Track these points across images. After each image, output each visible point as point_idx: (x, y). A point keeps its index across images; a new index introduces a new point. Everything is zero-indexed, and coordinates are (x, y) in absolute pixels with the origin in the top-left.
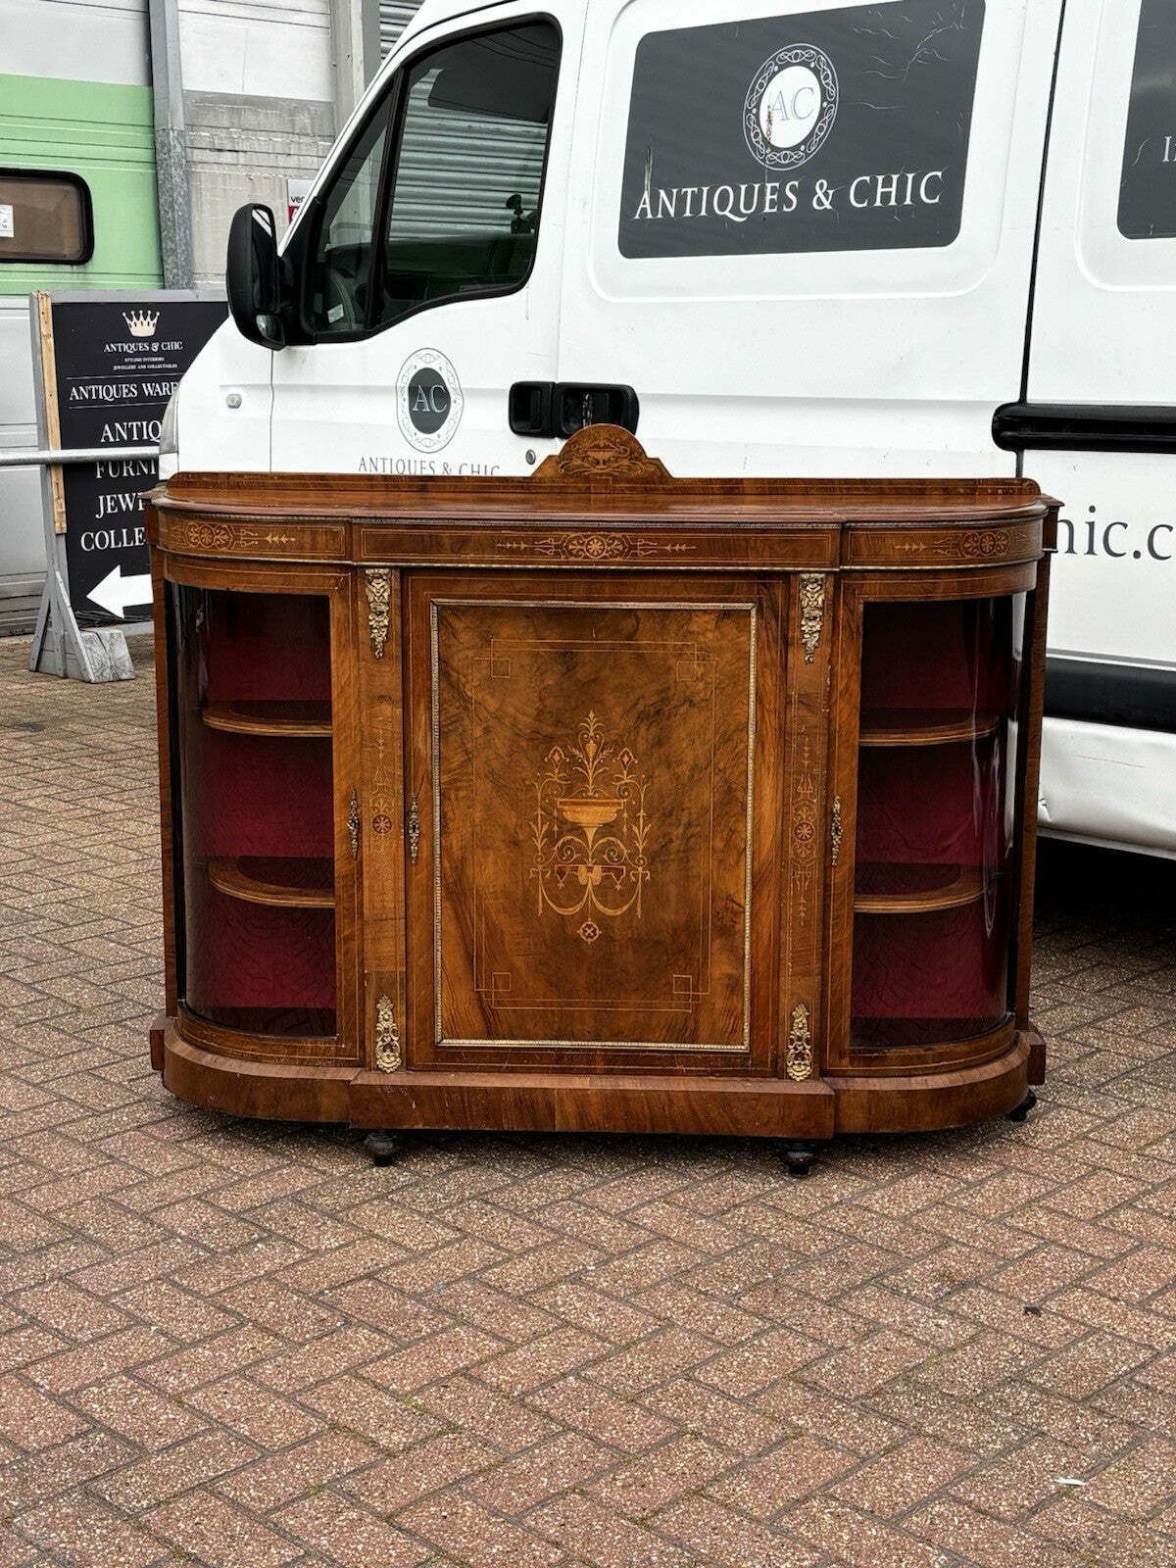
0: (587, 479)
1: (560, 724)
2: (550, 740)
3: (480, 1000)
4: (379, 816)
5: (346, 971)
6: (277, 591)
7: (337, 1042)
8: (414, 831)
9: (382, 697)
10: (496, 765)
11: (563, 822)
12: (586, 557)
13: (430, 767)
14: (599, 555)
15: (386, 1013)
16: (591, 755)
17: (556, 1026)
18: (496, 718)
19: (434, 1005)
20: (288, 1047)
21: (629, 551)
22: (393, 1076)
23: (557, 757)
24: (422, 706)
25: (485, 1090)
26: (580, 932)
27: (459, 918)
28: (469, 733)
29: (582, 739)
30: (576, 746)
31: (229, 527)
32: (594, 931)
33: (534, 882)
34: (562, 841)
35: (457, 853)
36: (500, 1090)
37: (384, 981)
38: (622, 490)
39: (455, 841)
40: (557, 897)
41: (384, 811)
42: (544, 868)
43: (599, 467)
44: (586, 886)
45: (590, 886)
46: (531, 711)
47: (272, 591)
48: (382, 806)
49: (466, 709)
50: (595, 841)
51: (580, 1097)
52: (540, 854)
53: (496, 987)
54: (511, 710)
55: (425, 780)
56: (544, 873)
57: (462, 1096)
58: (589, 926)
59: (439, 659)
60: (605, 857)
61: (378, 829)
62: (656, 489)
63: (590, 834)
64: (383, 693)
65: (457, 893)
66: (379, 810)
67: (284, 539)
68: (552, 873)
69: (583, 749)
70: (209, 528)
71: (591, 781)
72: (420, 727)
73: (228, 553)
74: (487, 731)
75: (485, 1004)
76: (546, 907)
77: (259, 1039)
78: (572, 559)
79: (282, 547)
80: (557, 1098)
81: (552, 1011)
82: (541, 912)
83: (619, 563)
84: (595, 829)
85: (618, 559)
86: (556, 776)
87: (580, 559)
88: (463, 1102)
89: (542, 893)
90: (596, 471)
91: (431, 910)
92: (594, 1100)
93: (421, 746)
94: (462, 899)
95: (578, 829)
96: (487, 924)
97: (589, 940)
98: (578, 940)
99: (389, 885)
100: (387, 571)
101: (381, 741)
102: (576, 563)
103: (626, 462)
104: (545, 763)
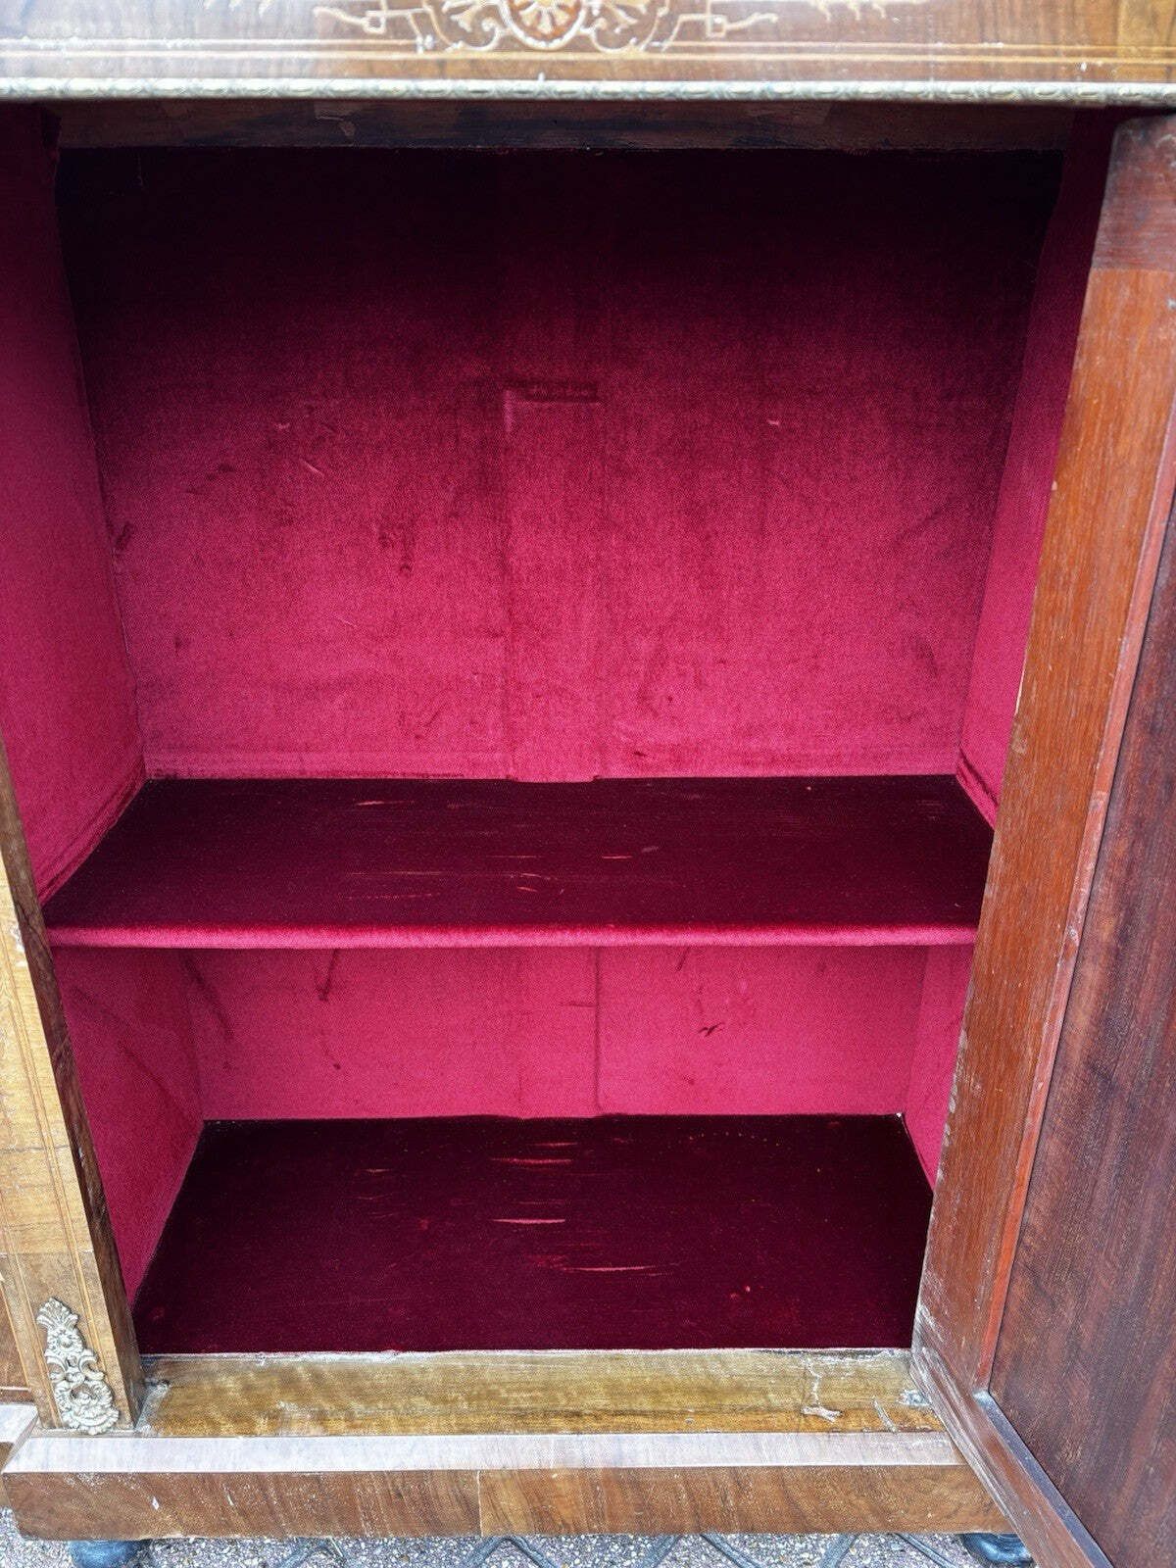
12: (509, 43)
14: (558, 33)
15: (63, 1332)
21: (670, 19)
22: (101, 1440)
37: (44, 1272)
51: (533, 1484)
78: (457, 51)
83: (636, 71)
85: (634, 51)
87: (483, 52)
102: (478, 69)
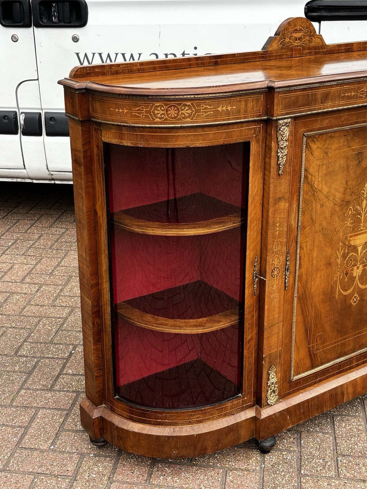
0: (292, 50)
1: (353, 194)
2: (348, 203)
3: (310, 351)
4: (274, 269)
5: (249, 358)
6: (221, 143)
7: (243, 398)
8: (288, 271)
9: (280, 198)
10: (324, 223)
11: (350, 246)
13: (296, 233)
15: (273, 375)
16: (364, 207)
17: (339, 351)
18: (327, 197)
19: (291, 361)
20: (218, 410)
23: (350, 212)
24: (295, 199)
25: (317, 397)
26: (352, 301)
27: (303, 312)
28: (314, 209)
29: (361, 199)
30: (359, 205)
31: (192, 104)
32: (357, 299)
33: (336, 281)
34: (348, 257)
35: (304, 277)
36: (323, 394)
37: (272, 358)
38: (306, 54)
39: (303, 270)
40: (344, 287)
41: (277, 265)
42: (340, 273)
43: (296, 42)
44: (355, 277)
45: (357, 277)
46: (342, 190)
47: (218, 144)
48: (276, 262)
49: (314, 195)
50: (361, 253)
51: (354, 383)
52: (339, 266)
53: (317, 342)
54: (333, 191)
55: (294, 241)
56: (340, 276)
57: (308, 404)
58: (355, 297)
59: (305, 169)
60: (364, 259)
61: (273, 276)
62: (320, 52)
63: (360, 249)
64: (281, 196)
65: (304, 299)
66: (275, 265)
67: (229, 108)
68: (343, 275)
69: (360, 205)
70: (175, 106)
71: (362, 222)
72: (293, 212)
73: (191, 122)
74: (322, 206)
75: (311, 352)
76: (340, 294)
77: (202, 411)
79: (228, 113)
80: (346, 388)
81: (338, 345)
82: (337, 296)
84: (362, 246)
86: (349, 223)
88: (309, 406)
89: (339, 287)
90: (296, 44)
91: (292, 312)
92: (359, 382)
93: (293, 222)
94: (305, 302)
95: (355, 249)
96: (315, 310)
97: (355, 304)
98: (351, 305)
99: (277, 305)
100: (289, 120)
101: (278, 225)
103: (308, 38)
104: (345, 216)
